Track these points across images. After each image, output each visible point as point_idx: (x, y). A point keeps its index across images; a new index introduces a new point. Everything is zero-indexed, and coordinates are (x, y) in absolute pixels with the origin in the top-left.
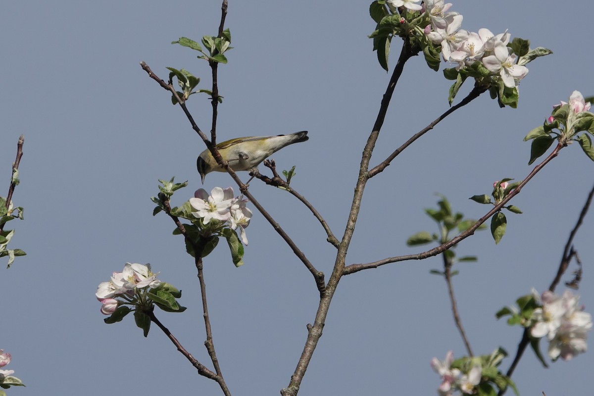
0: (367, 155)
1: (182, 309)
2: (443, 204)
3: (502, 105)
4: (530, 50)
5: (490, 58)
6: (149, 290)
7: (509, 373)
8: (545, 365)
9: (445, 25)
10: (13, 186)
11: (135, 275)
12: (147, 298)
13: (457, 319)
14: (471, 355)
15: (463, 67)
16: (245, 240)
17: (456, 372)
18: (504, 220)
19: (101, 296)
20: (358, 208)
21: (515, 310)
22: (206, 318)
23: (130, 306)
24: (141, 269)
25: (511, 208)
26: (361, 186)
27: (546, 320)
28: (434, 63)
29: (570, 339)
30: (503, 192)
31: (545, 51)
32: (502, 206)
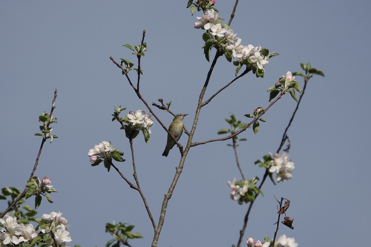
0: (201, 97)
1: (124, 160)
2: (232, 117)
3: (257, 77)
4: (269, 54)
5: (253, 57)
6: (110, 152)
7: (260, 187)
8: (275, 184)
9: (234, 43)
10: (53, 109)
11: (104, 146)
12: (109, 155)
13: (238, 165)
14: (244, 179)
15: (241, 60)
16: (150, 132)
17: (238, 187)
18: (258, 125)
19: (90, 155)
20: (197, 119)
21: (263, 161)
22: (133, 164)
23: (102, 159)
24: (107, 144)
25: (261, 120)
26: (199, 110)
27: (275, 165)
28: (229, 59)
29: (285, 173)
30: (258, 113)
31: (276, 54)
32: (257, 119)
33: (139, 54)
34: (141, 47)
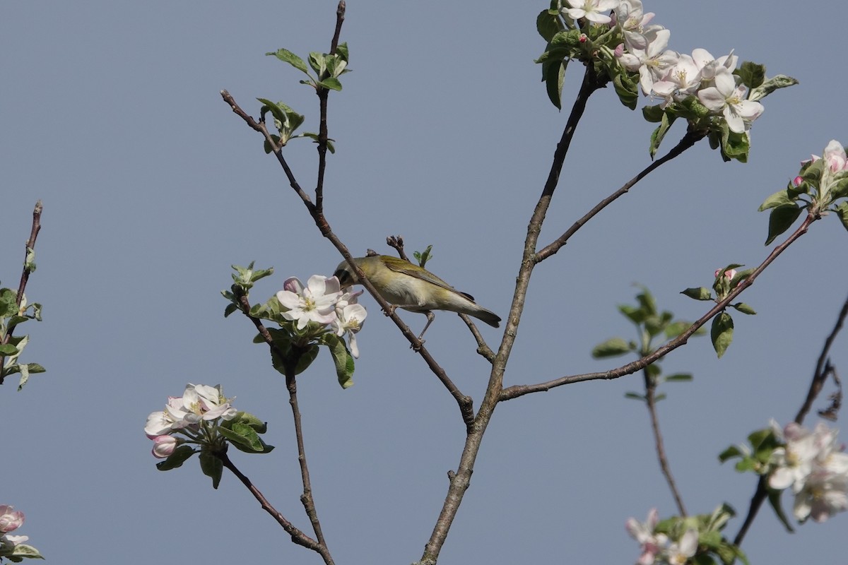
0: (533, 230)
1: (268, 449)
2: (643, 299)
3: (726, 158)
4: (766, 80)
5: (709, 90)
6: (220, 422)
7: (738, 540)
8: (789, 529)
9: (644, 44)
10: (27, 273)
11: (200, 401)
12: (218, 433)
13: (663, 463)
14: (683, 514)
15: (670, 104)
16: (355, 352)
17: (662, 539)
18: (730, 324)
19: (153, 432)
20: (521, 305)
21: (747, 449)
22: (302, 462)
23: (193, 446)
24: (209, 393)
25: (740, 307)
26: (525, 274)
27: (790, 464)
28: (629, 99)
29: (825, 491)
30: (728, 283)
31: (788, 81)
32: (727, 304)
33: (323, 83)
34: (329, 58)
